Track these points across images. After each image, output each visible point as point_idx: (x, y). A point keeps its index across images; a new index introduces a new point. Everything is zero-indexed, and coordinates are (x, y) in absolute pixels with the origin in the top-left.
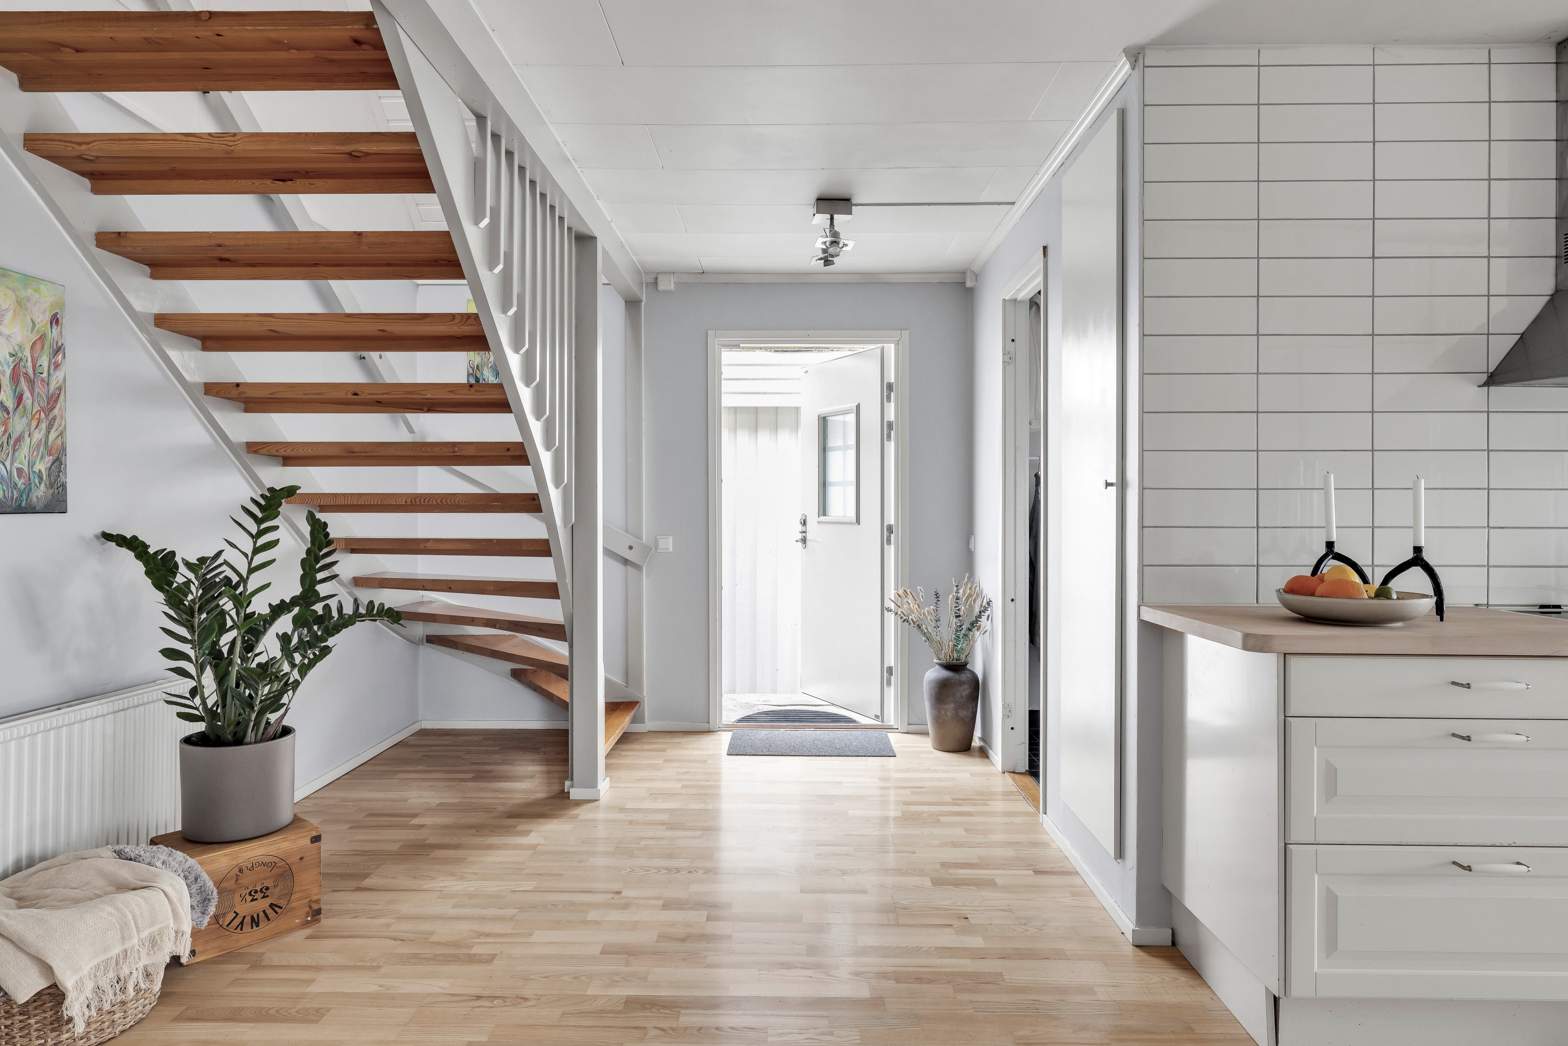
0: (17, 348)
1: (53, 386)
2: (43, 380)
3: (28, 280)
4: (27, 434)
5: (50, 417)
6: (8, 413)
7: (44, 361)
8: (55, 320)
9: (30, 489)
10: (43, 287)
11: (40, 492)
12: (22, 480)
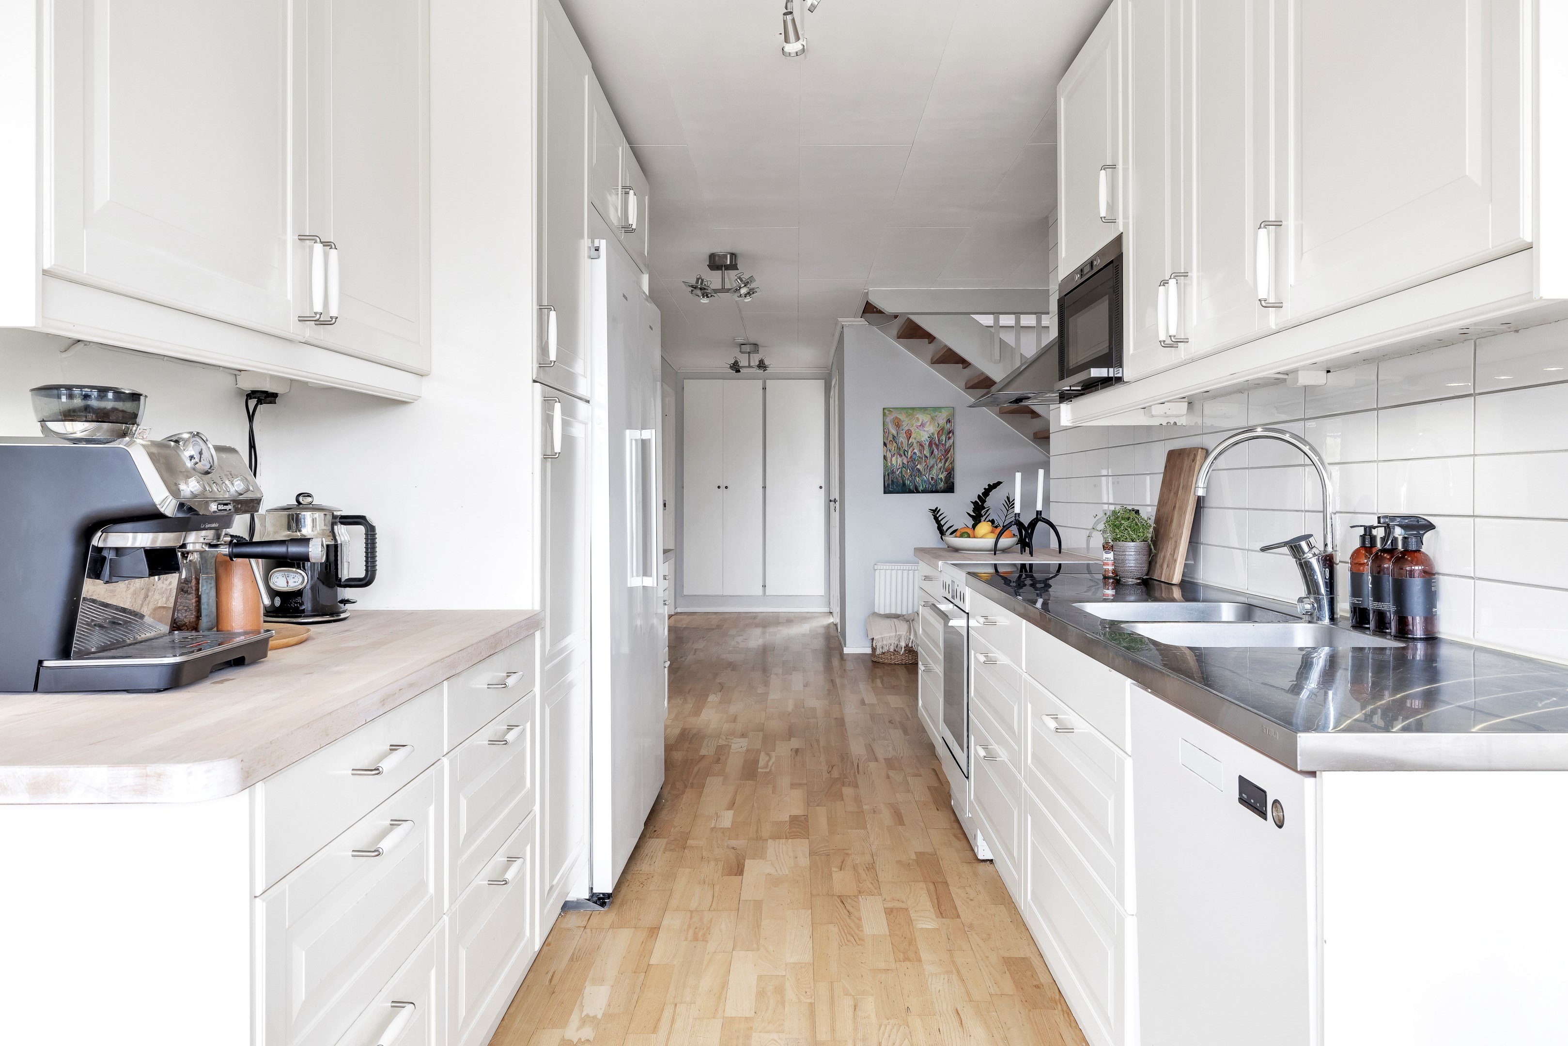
0: (931, 435)
1: (947, 445)
2: (943, 444)
3: (937, 409)
4: (935, 465)
5: (946, 457)
6: (927, 458)
7: (943, 438)
8: (949, 421)
9: (937, 484)
10: (943, 410)
11: (942, 485)
12: (933, 481)
